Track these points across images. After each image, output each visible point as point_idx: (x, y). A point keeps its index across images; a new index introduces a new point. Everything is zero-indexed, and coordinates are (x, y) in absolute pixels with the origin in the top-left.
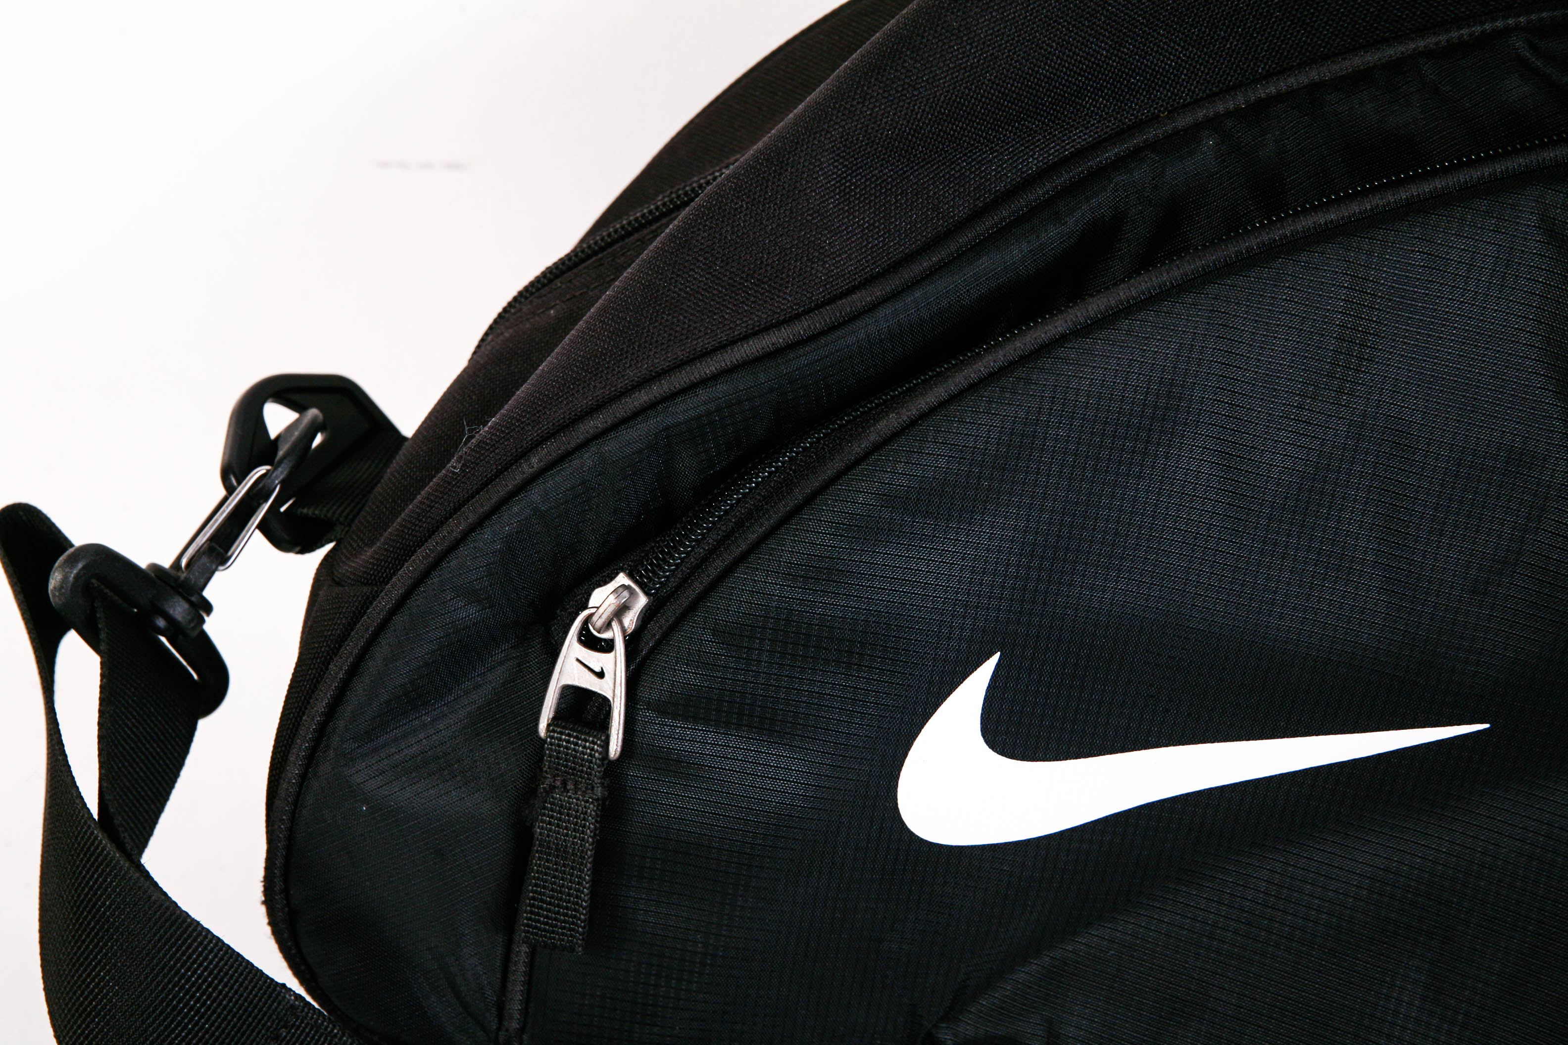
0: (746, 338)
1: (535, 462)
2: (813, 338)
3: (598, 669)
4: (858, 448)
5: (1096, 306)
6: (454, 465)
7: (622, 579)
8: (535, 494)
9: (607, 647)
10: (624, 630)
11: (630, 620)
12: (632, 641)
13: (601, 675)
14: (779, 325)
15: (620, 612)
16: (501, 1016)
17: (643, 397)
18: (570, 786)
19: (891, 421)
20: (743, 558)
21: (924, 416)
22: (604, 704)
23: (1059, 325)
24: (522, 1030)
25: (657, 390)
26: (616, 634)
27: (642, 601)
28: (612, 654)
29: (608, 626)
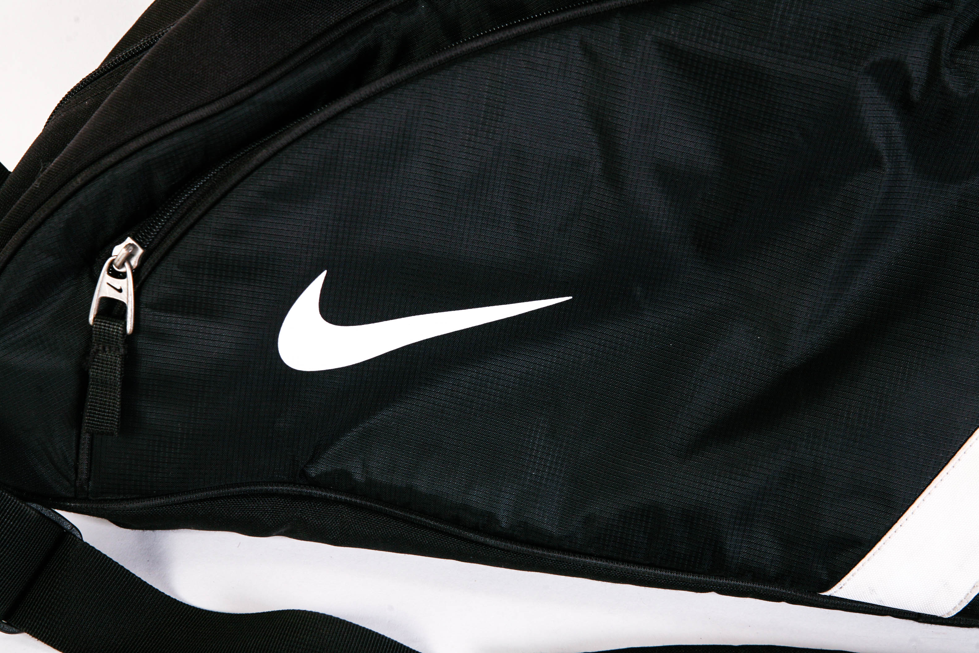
0: (186, 113)
1: (79, 180)
2: (221, 112)
3: (118, 288)
4: (247, 168)
5: (365, 91)
6: (36, 184)
7: (129, 240)
8: (80, 197)
9: (123, 276)
10: (131, 267)
11: (134, 262)
12: (136, 273)
13: (120, 291)
14: (203, 106)
15: (128, 258)
16: (76, 473)
17: (134, 145)
18: (107, 349)
19: (263, 154)
20: (191, 227)
21: (280, 150)
22: (123, 306)
23: (346, 102)
24: (89, 479)
25: (141, 141)
26: (127, 269)
27: (140, 251)
28: (125, 280)
29: (122, 265)
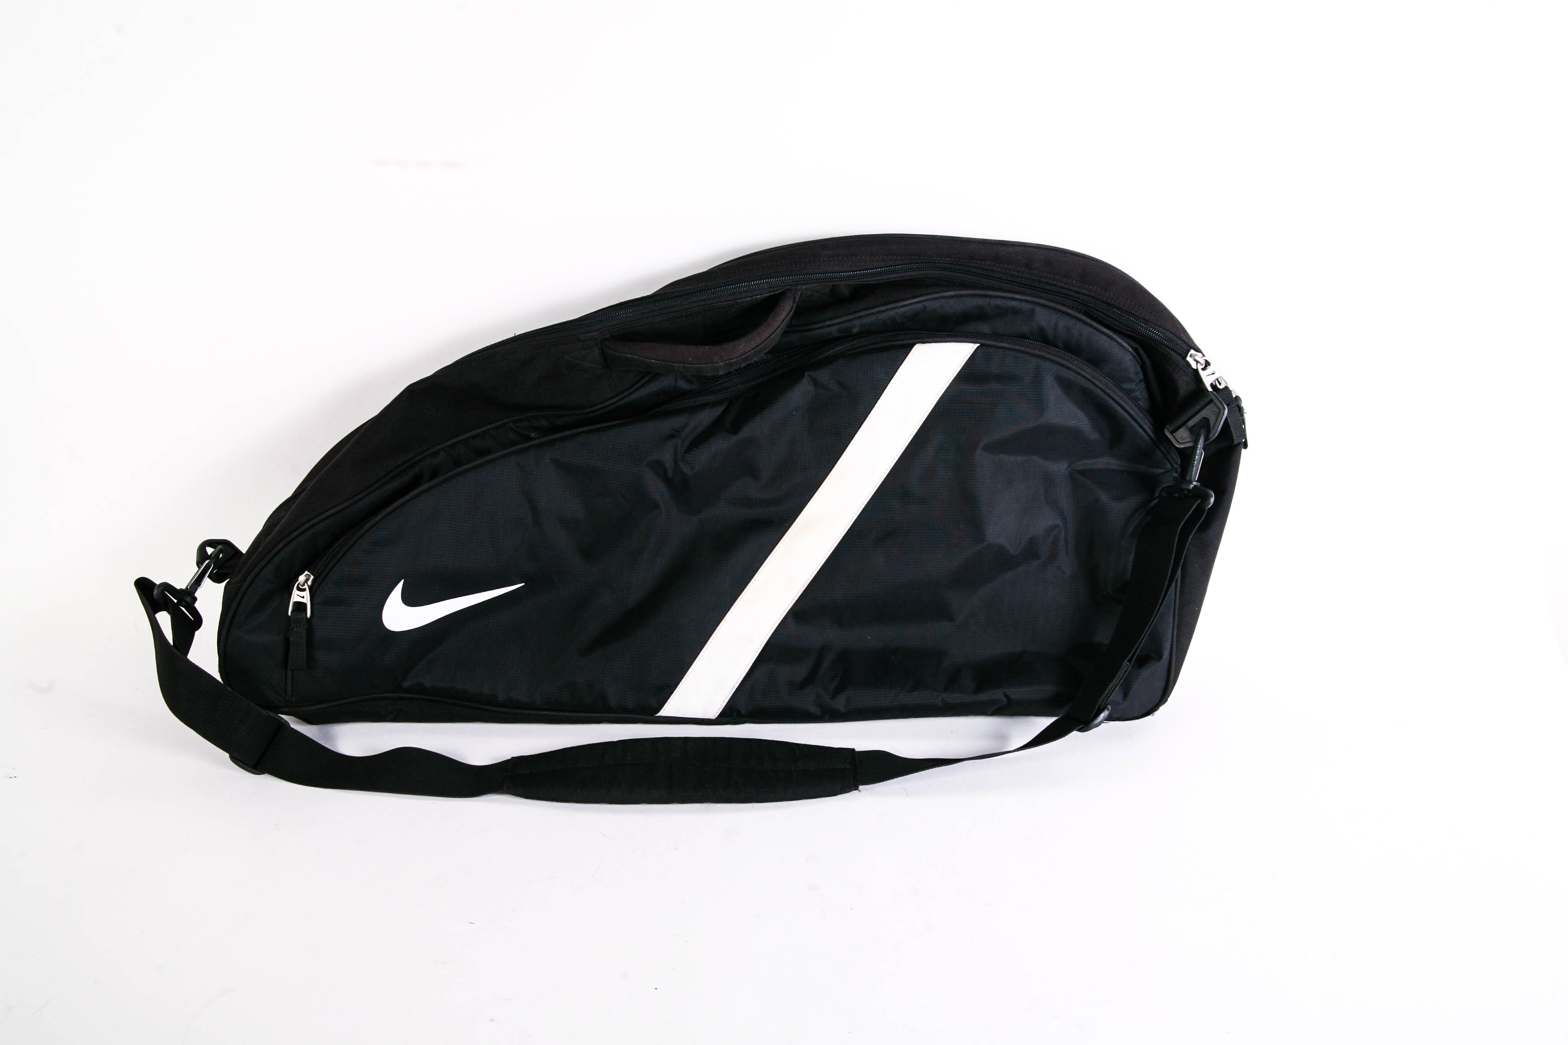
0: (332, 508)
1: (281, 545)
2: (348, 507)
3: (302, 596)
4: (362, 532)
5: (416, 491)
6: (260, 549)
7: (307, 572)
8: (282, 553)
9: (304, 590)
10: (308, 585)
11: (310, 583)
12: (311, 588)
13: (303, 597)
14: (339, 505)
15: (306, 581)
16: (286, 692)
17: (307, 526)
18: (298, 626)
19: (370, 524)
20: (337, 563)
21: (377, 523)
22: (305, 605)
23: (407, 497)
24: (292, 696)
25: (311, 523)
26: (306, 586)
27: (312, 577)
28: (305, 592)
29: (304, 585)
